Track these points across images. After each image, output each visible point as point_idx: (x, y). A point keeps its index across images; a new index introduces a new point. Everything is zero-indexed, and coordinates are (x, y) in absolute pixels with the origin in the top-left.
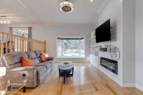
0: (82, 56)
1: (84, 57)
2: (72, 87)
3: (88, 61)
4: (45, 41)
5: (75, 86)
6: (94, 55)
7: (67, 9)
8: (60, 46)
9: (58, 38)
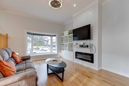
0: (54, 53)
1: (56, 53)
2: (72, 82)
3: (60, 56)
4: (7, 34)
5: (73, 80)
6: (68, 50)
7: (56, 4)
8: (30, 42)
9: (28, 33)
